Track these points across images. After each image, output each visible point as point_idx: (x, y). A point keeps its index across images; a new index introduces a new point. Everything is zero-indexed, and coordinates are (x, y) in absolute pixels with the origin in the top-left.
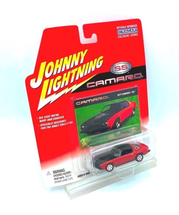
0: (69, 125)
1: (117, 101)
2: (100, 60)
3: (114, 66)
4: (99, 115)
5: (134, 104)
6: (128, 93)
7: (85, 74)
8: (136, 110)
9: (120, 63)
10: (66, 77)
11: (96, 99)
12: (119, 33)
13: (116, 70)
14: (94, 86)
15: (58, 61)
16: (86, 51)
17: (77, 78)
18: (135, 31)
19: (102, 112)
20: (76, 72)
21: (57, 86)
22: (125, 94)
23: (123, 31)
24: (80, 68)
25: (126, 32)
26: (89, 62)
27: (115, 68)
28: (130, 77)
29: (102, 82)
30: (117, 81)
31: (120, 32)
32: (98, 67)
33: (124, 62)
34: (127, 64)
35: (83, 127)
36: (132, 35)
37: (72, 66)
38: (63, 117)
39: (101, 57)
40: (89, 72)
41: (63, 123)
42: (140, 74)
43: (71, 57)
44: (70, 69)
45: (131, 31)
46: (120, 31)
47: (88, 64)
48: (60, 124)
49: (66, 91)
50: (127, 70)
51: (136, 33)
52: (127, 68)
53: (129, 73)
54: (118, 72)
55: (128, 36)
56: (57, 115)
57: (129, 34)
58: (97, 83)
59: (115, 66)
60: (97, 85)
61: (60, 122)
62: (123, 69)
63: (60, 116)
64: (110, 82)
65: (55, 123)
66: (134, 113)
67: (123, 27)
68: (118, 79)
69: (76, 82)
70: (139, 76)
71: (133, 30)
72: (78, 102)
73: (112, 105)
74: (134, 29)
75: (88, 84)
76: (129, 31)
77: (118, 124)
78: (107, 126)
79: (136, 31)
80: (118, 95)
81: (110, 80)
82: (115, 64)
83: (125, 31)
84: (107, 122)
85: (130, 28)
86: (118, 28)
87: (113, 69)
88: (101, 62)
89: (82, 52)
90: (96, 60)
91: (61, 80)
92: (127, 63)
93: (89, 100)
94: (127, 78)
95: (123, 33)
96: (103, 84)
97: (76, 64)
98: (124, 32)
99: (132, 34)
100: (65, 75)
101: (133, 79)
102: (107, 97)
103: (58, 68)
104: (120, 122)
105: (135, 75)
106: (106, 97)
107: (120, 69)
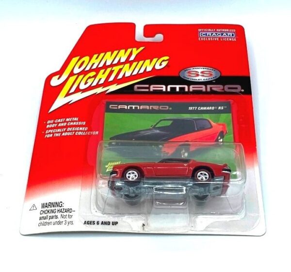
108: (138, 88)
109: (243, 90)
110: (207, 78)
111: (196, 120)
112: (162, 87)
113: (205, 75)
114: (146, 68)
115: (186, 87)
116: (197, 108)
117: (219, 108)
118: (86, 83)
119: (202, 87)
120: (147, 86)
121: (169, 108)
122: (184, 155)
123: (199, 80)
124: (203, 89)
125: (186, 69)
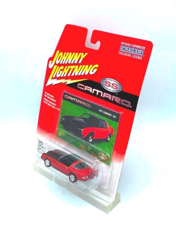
0: (57, 110)
1: (97, 115)
2: (95, 68)
4: (78, 117)
5: (111, 130)
6: (109, 114)
8: (111, 138)
9: (112, 79)
10: (67, 69)
11: (80, 102)
12: (121, 49)
13: (105, 85)
14: (83, 89)
15: (65, 53)
16: (86, 54)
17: (73, 75)
18: (140, 53)
19: (81, 117)
20: (74, 69)
22: (107, 113)
23: (127, 48)
24: (77, 66)
25: (129, 51)
26: (86, 65)
28: (117, 100)
29: (90, 90)
30: (104, 96)
31: (123, 49)
32: (91, 73)
33: (116, 81)
34: (118, 85)
35: (63, 119)
36: (134, 57)
38: (55, 101)
39: (97, 66)
40: (83, 74)
43: (74, 54)
44: (71, 65)
45: (135, 52)
46: (124, 47)
47: (84, 66)
48: (52, 105)
49: (63, 81)
50: (117, 90)
51: (139, 56)
52: (117, 88)
53: (117, 94)
54: (107, 87)
55: (129, 55)
56: (53, 97)
57: (132, 55)
58: (87, 88)
59: (106, 80)
60: (85, 90)
61: (53, 103)
62: (112, 87)
64: (97, 94)
65: (50, 102)
66: (109, 139)
67: (128, 45)
68: (105, 95)
69: (71, 78)
71: (138, 51)
72: (66, 95)
73: (92, 117)
74: (140, 51)
75: (79, 84)
76: (132, 51)
77: (91, 138)
78: (82, 133)
79: (141, 54)
80: (100, 110)
81: (98, 91)
82: (108, 79)
83: (129, 49)
84: (83, 129)
85: (135, 48)
86: (122, 43)
87: (103, 82)
88: (95, 70)
89: (83, 54)
90: (91, 66)
91: (63, 70)
92: (118, 83)
93: (75, 99)
94: (114, 98)
95: (126, 50)
97: (76, 62)
98: (127, 50)
99: (135, 56)
100: (66, 67)
101: (120, 103)
103: (64, 60)
104: (94, 138)
105: (123, 100)
106: (89, 105)
107: (110, 86)
109: (131, 107)
110: (114, 90)
111: (101, 119)
113: (114, 87)
114: (85, 71)
115: (102, 92)
116: (103, 112)
117: (114, 116)
118: (59, 73)
119: (109, 96)
122: (90, 139)
123: (109, 90)
124: (110, 98)
125: (105, 79)
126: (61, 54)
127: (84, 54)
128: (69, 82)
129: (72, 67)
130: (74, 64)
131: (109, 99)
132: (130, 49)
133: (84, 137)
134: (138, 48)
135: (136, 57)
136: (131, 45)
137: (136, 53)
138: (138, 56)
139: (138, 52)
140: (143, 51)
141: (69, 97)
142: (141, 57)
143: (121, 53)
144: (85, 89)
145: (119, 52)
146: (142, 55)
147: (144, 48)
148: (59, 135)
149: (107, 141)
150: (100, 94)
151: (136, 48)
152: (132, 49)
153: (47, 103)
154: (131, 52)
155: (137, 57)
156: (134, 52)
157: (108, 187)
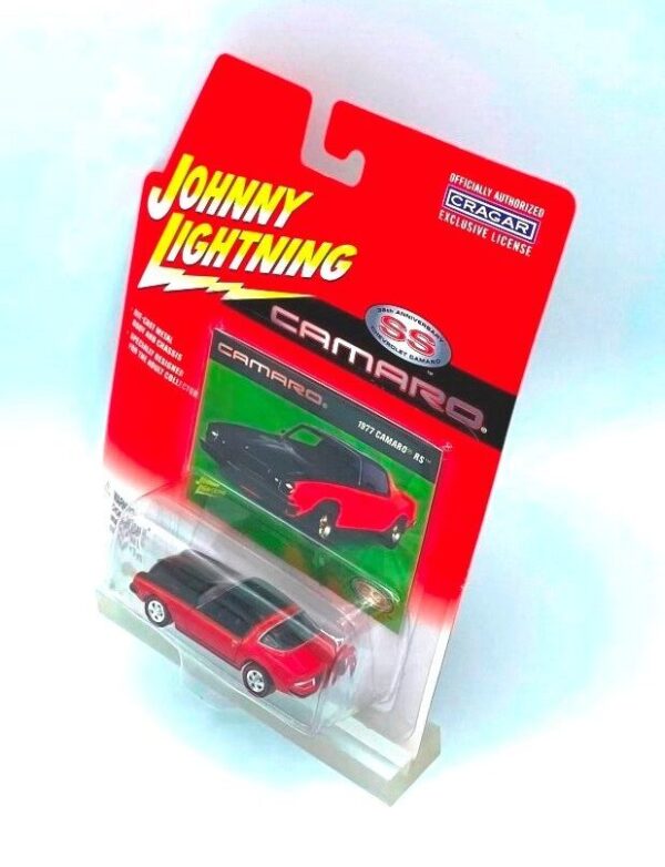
0: (187, 394)
1: (349, 441)
2: (343, 257)
3: (384, 310)
4: (273, 436)
5: (406, 504)
6: (400, 445)
7: (279, 271)
8: (406, 533)
9: (410, 314)
10: (225, 240)
11: (283, 380)
12: (450, 202)
13: (385, 330)
14: (294, 330)
15: (218, 175)
16: (306, 196)
18: (524, 230)
19: (287, 439)
20: (254, 246)
21: (194, 251)
22: (388, 440)
23: (471, 202)
24: (269, 238)
25: (479, 215)
26: (305, 238)
27: (387, 319)
28: (432, 395)
29: (325, 339)
30: (379, 372)
31: (457, 200)
32: (327, 275)
33: (428, 324)
34: (434, 338)
35: (214, 433)
36: (501, 240)
37: (248, 218)
38: (179, 357)
39: (350, 250)
41: (173, 374)
42: (479, 415)
45: (505, 222)
46: (460, 195)
47: (297, 242)
48: (166, 369)
49: (212, 284)
50: (429, 358)
51: (522, 242)
52: (430, 350)
53: (431, 374)
54: (392, 342)
55: (482, 232)
56: (168, 338)
57: (491, 231)
58: (307, 329)
59: (386, 314)
60: (302, 334)
61: (169, 365)
62: (412, 344)
63: (173, 346)
64: (352, 359)
65: (158, 357)
66: (397, 537)
67: (477, 188)
68: (383, 368)
69: (245, 278)
70: (472, 417)
71: (515, 221)
72: (226, 343)
73: (327, 442)
74: (523, 223)
75: (276, 309)
76: (494, 216)
77: (325, 525)
78: (290, 497)
79: (528, 233)
80: (362, 425)
81: (354, 350)
82: (393, 308)
83: (479, 206)
84: (293, 485)
85: (504, 205)
86: (454, 178)
87: (374, 318)
88: (344, 267)
89: (291, 192)
90: (326, 246)
92: (436, 332)
93: (261, 365)
94: (419, 388)
95: (468, 209)
96: (326, 346)
97: (263, 220)
98: (472, 208)
99: (504, 238)
101: (441, 410)
102: (320, 398)
103: (212, 199)
104: (337, 525)
105: (454, 401)
106: (317, 399)
107: (401, 337)
108: (280, 316)
109: (484, 430)
110: (416, 354)
111: (366, 460)
112: (323, 337)
113: (417, 345)
114: (303, 265)
115: (370, 358)
116: (375, 432)
117: (417, 456)
119: (400, 377)
120: (296, 319)
121: (323, 401)
122: (324, 528)
123: (401, 352)
124: (403, 383)
125: (381, 307)
126: (201, 172)
127: (297, 195)
128: (236, 292)
129: (249, 237)
130: (253, 226)
131: (398, 385)
132: (483, 208)
133: (299, 514)
134: (517, 209)
135: (509, 243)
136: (490, 191)
137: (509, 227)
138: (515, 239)
139: (515, 225)
140: (535, 225)
141: (237, 355)
142: (528, 245)
143: (448, 215)
144: (303, 332)
145: (442, 211)
146: (530, 238)
147: (541, 213)
148: (197, 492)
149: (391, 544)
150: (361, 360)
151: (507, 205)
152: (492, 210)
153: (143, 357)
154: (488, 219)
155: (513, 242)
156: (500, 223)
157: (393, 708)
